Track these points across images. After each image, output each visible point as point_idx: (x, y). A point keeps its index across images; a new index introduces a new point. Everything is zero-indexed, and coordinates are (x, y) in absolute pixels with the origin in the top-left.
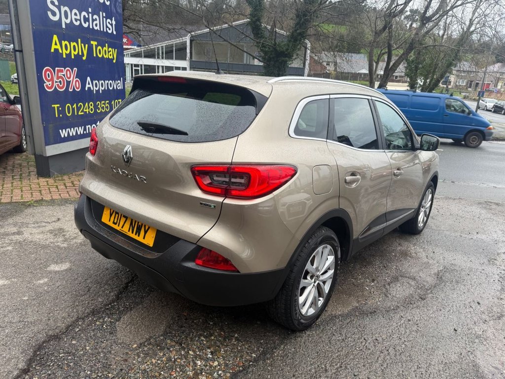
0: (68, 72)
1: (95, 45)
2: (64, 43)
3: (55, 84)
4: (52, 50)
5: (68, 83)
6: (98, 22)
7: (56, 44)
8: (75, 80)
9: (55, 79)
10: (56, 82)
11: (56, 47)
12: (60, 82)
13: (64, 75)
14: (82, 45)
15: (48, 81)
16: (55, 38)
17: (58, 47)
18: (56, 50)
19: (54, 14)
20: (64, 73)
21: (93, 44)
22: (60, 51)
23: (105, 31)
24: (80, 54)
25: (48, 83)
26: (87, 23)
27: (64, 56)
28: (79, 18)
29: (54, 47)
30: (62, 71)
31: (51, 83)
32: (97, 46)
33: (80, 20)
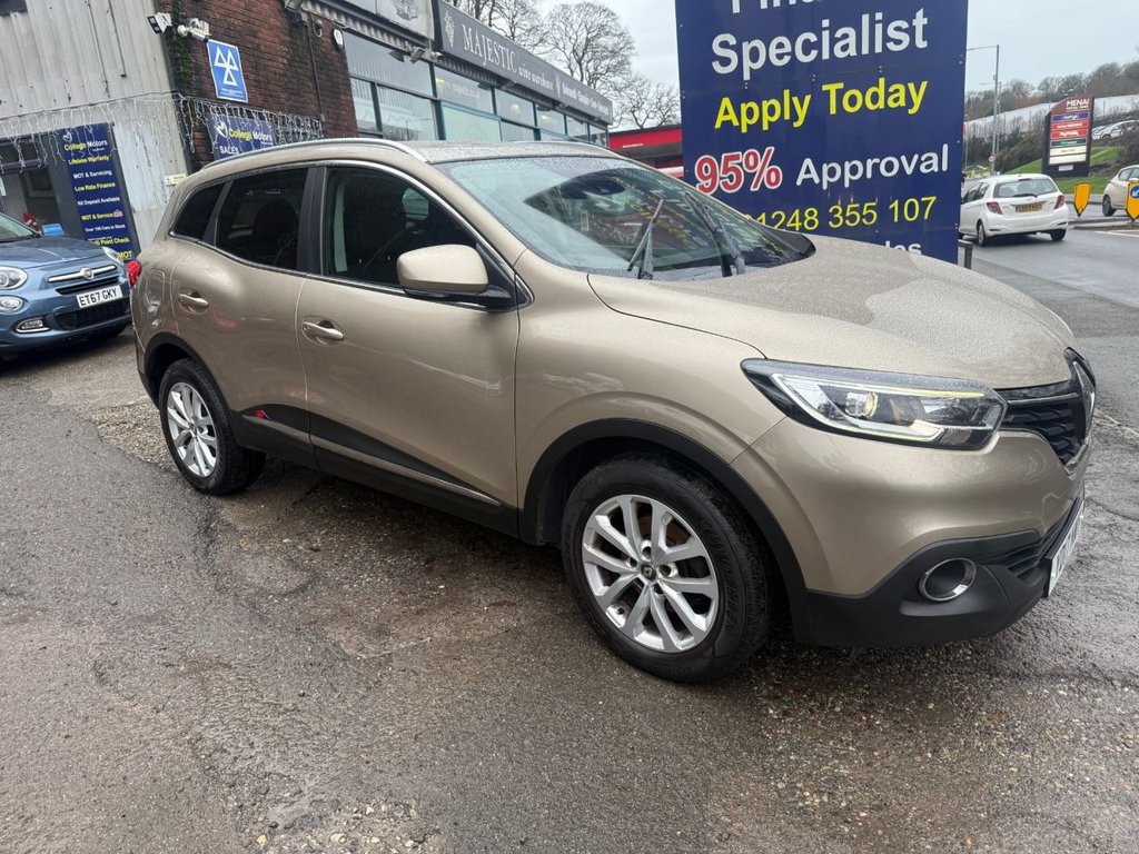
0: (751, 158)
1: (838, 91)
2: (744, 107)
3: (719, 183)
4: (718, 125)
5: (749, 177)
6: (852, 40)
7: (726, 113)
8: (766, 170)
9: (720, 174)
10: (721, 178)
11: (727, 118)
12: (731, 178)
13: (741, 164)
14: (795, 100)
15: (705, 178)
16: (726, 102)
17: (732, 117)
18: (727, 124)
19: (725, 62)
20: (742, 159)
21: (828, 92)
22: (736, 123)
23: (878, 49)
24: (787, 117)
25: (703, 182)
26: (814, 53)
27: (744, 130)
28: (790, 50)
29: (721, 118)
30: (737, 157)
31: (710, 181)
32: (840, 94)
33: (792, 54)
